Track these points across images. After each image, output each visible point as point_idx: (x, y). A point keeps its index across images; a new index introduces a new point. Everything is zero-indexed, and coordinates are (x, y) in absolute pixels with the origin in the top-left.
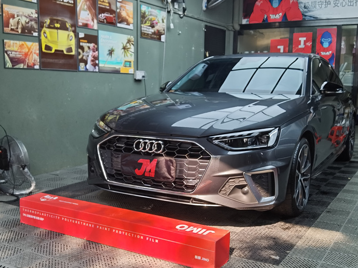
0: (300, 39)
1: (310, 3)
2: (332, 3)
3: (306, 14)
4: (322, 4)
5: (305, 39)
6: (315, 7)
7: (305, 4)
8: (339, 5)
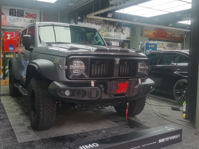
0: (8, 35)
1: (12, 18)
2: (23, 20)
3: (11, 23)
4: (18, 20)
5: (10, 35)
6: (15, 20)
7: (10, 18)
8: (26, 21)
